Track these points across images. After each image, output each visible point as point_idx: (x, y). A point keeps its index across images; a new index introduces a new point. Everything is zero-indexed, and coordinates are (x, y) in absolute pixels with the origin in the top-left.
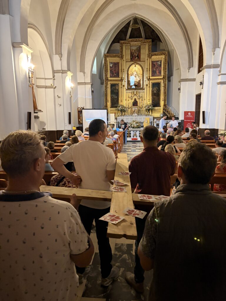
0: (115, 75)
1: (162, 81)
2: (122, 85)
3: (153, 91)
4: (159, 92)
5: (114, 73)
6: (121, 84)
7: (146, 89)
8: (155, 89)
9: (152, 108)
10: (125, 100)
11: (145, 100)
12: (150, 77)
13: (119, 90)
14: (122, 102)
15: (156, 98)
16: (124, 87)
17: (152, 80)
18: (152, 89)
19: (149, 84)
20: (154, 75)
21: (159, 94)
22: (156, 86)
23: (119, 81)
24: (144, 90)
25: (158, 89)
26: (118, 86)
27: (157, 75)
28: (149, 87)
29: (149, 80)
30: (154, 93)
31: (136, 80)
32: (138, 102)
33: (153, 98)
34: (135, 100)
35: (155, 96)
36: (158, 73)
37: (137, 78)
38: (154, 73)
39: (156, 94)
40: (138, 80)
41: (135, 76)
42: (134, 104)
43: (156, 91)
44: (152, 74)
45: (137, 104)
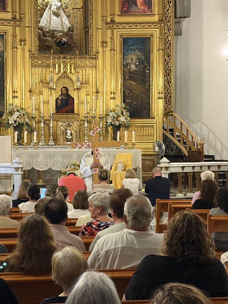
1: (156, 33)
2: (18, 38)
4: (145, 67)
6: (14, 36)
7: (100, 56)
8: (131, 58)
9: (127, 120)
10: (27, 91)
11: (99, 92)
12: (113, 16)
13: (5, 57)
14: (17, 97)
15: (137, 87)
16: (25, 47)
17: (122, 26)
18: (121, 58)
19: (111, 39)
20: (129, 11)
21: (146, 76)
22: (137, 49)
23: (7, 25)
24: (94, 59)
25: (143, 59)
26: (2, 42)
27: (139, 10)
28: (111, 50)
29: (110, 27)
30: (130, 72)
31: (60, 26)
32: (74, 99)
33: (126, 89)
34: (64, 93)
35: (134, 81)
36: (141, 5)
37: (63, 21)
38: (129, 5)
39: (137, 76)
40: (67, 28)
41: (54, 10)
42: (60, 105)
43: (137, 63)
44: (122, 8)
45: (72, 108)
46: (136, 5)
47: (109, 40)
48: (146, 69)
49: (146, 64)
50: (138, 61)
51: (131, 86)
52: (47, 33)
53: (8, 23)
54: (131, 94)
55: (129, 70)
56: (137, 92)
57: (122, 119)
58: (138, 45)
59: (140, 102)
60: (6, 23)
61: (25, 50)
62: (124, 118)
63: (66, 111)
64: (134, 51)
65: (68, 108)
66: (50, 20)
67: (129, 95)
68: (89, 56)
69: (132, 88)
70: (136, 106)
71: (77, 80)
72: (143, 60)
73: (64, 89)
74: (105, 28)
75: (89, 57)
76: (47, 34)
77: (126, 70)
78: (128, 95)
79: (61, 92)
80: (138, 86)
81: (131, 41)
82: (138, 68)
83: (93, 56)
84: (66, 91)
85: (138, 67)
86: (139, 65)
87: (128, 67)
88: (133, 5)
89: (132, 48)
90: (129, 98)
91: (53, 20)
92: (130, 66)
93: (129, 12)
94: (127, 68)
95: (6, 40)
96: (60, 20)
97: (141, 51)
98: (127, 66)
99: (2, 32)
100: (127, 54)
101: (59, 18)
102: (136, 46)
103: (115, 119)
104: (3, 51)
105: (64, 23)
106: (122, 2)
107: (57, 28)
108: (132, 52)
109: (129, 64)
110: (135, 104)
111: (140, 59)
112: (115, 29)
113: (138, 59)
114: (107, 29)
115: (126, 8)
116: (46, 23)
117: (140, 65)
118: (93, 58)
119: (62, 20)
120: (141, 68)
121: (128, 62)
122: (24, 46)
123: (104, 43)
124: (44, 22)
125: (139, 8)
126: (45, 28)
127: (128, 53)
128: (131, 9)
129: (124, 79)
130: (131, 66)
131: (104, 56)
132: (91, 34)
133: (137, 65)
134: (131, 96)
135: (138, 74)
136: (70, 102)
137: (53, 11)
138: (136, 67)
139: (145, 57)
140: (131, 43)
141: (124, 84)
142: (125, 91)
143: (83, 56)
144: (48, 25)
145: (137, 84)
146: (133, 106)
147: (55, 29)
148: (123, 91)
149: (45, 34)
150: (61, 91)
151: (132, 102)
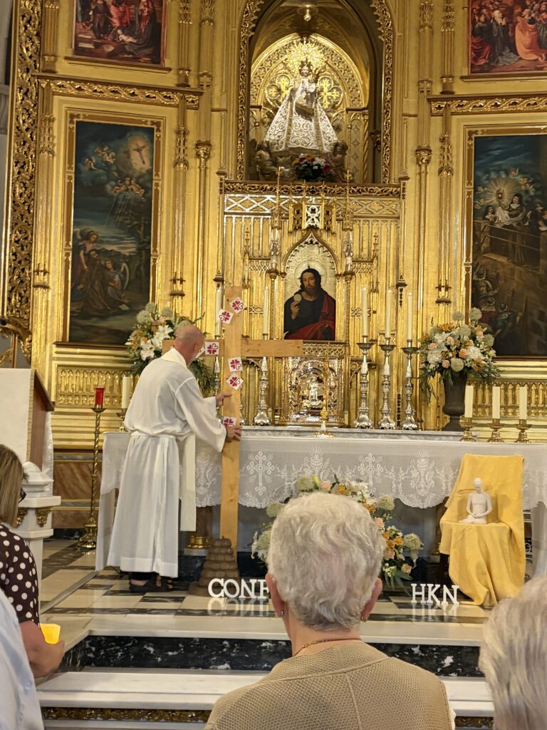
0: (121, 47)
2: (192, 139)
3: (478, 214)
4: (537, 216)
5: (116, 22)
6: (182, 133)
7: (411, 186)
8: (498, 193)
9: (487, 358)
10: (209, 279)
11: (405, 285)
12: (450, 79)
13: (154, 187)
14: (182, 295)
15: (513, 271)
16: (209, 161)
17: (475, 107)
18: (469, 193)
19: (443, 140)
20: (494, 67)
21: (539, 239)
22: (515, 167)
23: (163, 105)
24: (394, 196)
25: (532, 194)
26: (148, 148)
27: (522, 63)
28: (440, 171)
29: (439, 108)
30: (493, 230)
31: (312, 140)
32: (334, 301)
33: (479, 275)
34: (309, 285)
35: (505, 254)
36: (528, 50)
37: (321, 128)
38: (492, 50)
39: (514, 240)
40: (330, 145)
41: (300, 103)
42: (297, 318)
43: (514, 206)
44: (475, 59)
45: (329, 326)
46: (514, 50)
47: (435, 146)
48: (541, 223)
49: (540, 208)
50: (516, 199)
51: (497, 269)
52: (281, 157)
53: (165, 97)
54: (496, 292)
55: (492, 223)
56: (514, 286)
57: (474, 352)
58: (517, 157)
59: (520, 314)
60: (159, 98)
61: (208, 171)
62: (478, 349)
63: (312, 335)
64: (507, 173)
65: (319, 327)
66: (290, 125)
67: (490, 294)
68: (380, 187)
69: (498, 274)
70: (510, 324)
71: (344, 250)
72: (532, 197)
73: (309, 275)
74: (427, 113)
75: (380, 190)
76: (281, 160)
77: (483, 224)
78: (485, 292)
79: (302, 282)
80: (517, 267)
81: (498, 146)
82: (516, 219)
83: (391, 189)
84: (313, 281)
85: (516, 215)
86: (519, 210)
87: (487, 217)
88: (504, 50)
89: (500, 165)
90: (490, 302)
91: (296, 126)
92: (493, 213)
93: (495, 70)
94: (484, 219)
95: (158, 142)
96: (313, 126)
97: (526, 173)
98: (486, 214)
99: (149, 123)
100: (487, 182)
101: (311, 120)
102: (512, 158)
103: (451, 351)
104: (150, 172)
105: (324, 133)
106: (473, 44)
107: (305, 142)
108: (499, 176)
109: (491, 209)
110: (508, 319)
111: (523, 193)
112: (453, 114)
113: (515, 195)
114: (433, 115)
115: (485, 58)
116: (280, 134)
117: (521, 211)
118: (391, 193)
119: (317, 127)
120: (525, 218)
121: (488, 201)
122: (206, 160)
123: (422, 152)
124: (276, 132)
125: (521, 59)
126: (277, 145)
127: (488, 179)
128: (498, 62)
129: (477, 250)
130: (497, 214)
131: (421, 187)
132: (387, 131)
133: (513, 210)
134: (495, 296)
135: (518, 236)
136: (325, 310)
137: (296, 103)
138: (510, 216)
139: (537, 189)
140: (496, 153)
141: (476, 263)
142: (478, 281)
143: (364, 189)
144: (285, 137)
145: (514, 263)
146: (500, 324)
147: (300, 146)
148: (473, 281)
149: (276, 158)
150: (302, 279)
151: (498, 314)
